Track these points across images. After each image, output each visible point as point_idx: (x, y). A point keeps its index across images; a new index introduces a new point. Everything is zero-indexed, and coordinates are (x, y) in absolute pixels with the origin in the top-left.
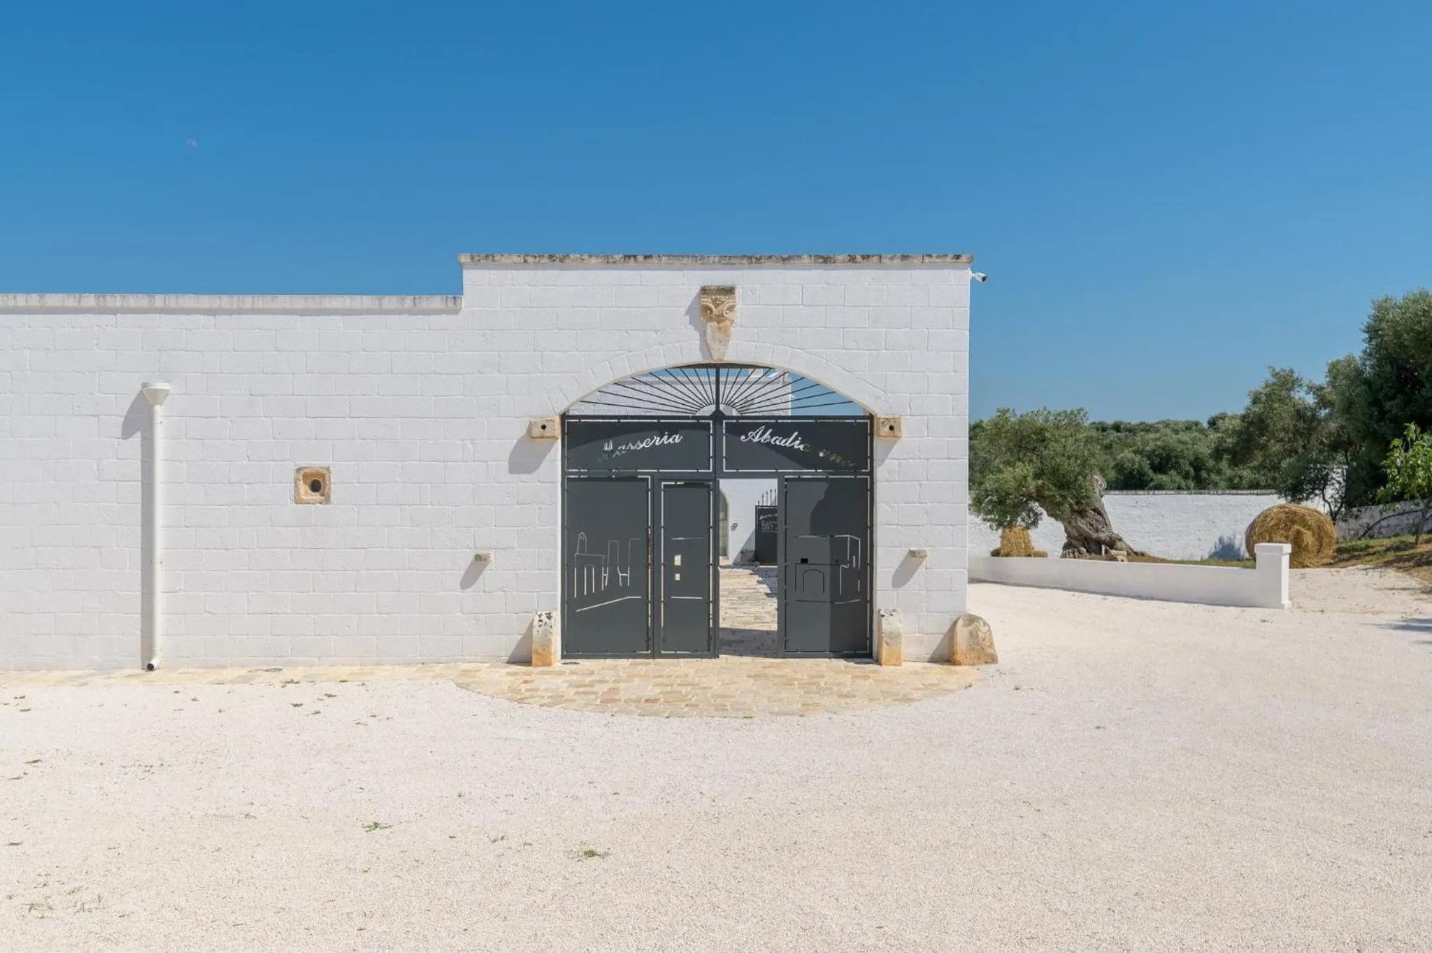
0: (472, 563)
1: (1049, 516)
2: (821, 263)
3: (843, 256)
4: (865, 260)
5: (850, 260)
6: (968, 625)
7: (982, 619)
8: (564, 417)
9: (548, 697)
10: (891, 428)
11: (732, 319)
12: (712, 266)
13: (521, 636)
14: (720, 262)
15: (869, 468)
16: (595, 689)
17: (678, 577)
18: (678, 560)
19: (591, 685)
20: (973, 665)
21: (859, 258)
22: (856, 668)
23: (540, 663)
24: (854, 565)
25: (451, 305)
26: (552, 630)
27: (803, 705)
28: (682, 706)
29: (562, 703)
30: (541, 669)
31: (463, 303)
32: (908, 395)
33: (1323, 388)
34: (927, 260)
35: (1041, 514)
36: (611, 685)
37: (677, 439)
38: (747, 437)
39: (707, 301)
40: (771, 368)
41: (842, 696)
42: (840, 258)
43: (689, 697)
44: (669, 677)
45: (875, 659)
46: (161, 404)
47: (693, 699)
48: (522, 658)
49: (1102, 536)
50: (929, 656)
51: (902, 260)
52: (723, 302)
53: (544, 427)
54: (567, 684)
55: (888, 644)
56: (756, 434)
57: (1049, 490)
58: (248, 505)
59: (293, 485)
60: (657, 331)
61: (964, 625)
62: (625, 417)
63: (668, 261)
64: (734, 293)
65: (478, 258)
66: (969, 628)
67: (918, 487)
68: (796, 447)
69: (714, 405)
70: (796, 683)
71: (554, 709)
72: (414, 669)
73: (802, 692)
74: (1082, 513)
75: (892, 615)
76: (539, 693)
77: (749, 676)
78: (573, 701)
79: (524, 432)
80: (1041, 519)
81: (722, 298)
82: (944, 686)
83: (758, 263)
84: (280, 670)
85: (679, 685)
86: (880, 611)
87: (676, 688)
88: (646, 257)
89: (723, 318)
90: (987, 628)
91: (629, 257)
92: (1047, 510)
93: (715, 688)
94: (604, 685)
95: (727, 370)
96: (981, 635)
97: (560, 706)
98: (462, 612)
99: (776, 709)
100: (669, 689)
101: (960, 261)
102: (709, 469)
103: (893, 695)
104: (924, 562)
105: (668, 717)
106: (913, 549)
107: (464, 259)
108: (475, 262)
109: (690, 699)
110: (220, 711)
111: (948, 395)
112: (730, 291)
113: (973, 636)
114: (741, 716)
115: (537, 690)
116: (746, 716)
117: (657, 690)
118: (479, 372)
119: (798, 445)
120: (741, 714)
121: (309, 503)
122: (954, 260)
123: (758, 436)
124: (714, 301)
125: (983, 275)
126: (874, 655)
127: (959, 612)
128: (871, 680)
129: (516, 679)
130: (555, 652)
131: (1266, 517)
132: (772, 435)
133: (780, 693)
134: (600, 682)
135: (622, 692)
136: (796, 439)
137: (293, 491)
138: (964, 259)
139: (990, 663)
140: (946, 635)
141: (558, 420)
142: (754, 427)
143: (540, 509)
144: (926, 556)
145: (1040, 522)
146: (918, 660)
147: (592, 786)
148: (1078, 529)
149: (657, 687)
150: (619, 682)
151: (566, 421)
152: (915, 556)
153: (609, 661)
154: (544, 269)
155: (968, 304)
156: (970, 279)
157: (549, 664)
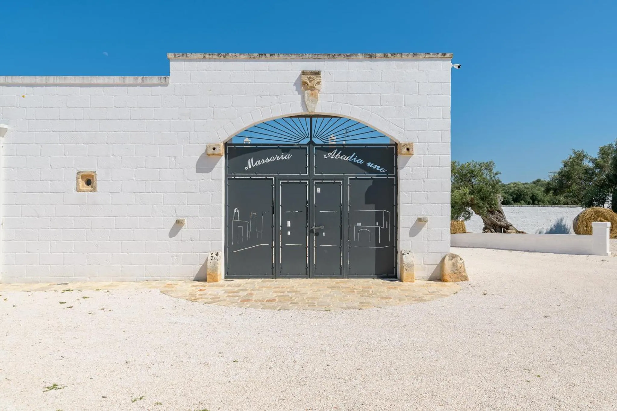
0: (175, 224)
1: (476, 214)
2: (368, 58)
3: (381, 54)
4: (393, 56)
5: (384, 56)
6: (451, 260)
7: (458, 256)
8: (226, 144)
9: (210, 299)
10: (408, 149)
11: (319, 89)
12: (308, 60)
13: (201, 266)
14: (312, 57)
15: (395, 173)
16: (239, 294)
17: (289, 233)
18: (289, 224)
19: (237, 292)
20: (454, 282)
21: (389, 55)
22: (389, 283)
23: (211, 280)
24: (387, 227)
25: (163, 81)
26: (218, 262)
27: (361, 303)
28: (289, 304)
29: (217, 302)
30: (211, 283)
31: (170, 81)
32: (417, 131)
33: (597, 160)
34: (427, 56)
35: (472, 213)
36: (249, 292)
37: (289, 157)
38: (327, 156)
39: (305, 78)
40: (341, 117)
41: (383, 298)
42: (379, 55)
43: (293, 298)
44: (282, 288)
45: (399, 279)
46: (3, 137)
47: (296, 300)
48: (202, 278)
49: (503, 224)
50: (429, 277)
51: (413, 56)
52: (314, 79)
53: (214, 149)
54: (224, 292)
55: (406, 270)
56: (333, 154)
57: (477, 200)
58: (51, 193)
59: (76, 181)
60: (277, 96)
61: (449, 260)
62: (260, 145)
63: (283, 57)
64: (320, 75)
65: (178, 55)
66: (452, 261)
67: (423, 183)
68: (354, 161)
69: (309, 138)
70: (355, 291)
71: (211, 305)
72: (141, 284)
73: (359, 296)
74: (492, 213)
75: (409, 254)
76: (206, 296)
77: (328, 287)
78: (224, 300)
79: (204, 151)
80: (472, 215)
81: (313, 76)
82: (441, 292)
83: (333, 58)
84: (67, 284)
85: (288, 292)
86: (402, 251)
87: (286, 293)
88: (271, 55)
89: (314, 88)
90: (462, 261)
91: (262, 55)
92: (475, 211)
93: (309, 293)
94: (244, 292)
95: (316, 119)
96: (459, 265)
97: (216, 303)
98: (169, 252)
99: (345, 306)
100: (282, 294)
101: (445, 57)
102: (307, 173)
103: (413, 298)
104: (426, 224)
105: (279, 310)
106: (419, 217)
107: (170, 55)
108: (176, 59)
109: (294, 300)
110: (14, 306)
111: (440, 132)
112: (317, 73)
113: (454, 265)
114: (324, 309)
115: (205, 294)
116: (326, 309)
117: (275, 295)
118: (179, 119)
119: (356, 160)
120: (323, 308)
121: (84, 191)
122: (442, 56)
123: (334, 155)
124: (309, 79)
125: (458, 65)
126: (398, 276)
127: (446, 253)
128: (399, 290)
129: (196, 289)
130: (221, 274)
131: (584, 214)
132: (341, 155)
133: (347, 296)
134: (242, 290)
135: (254, 296)
136: (354, 157)
137: (75, 185)
138: (448, 55)
139: (464, 281)
140: (438, 265)
141: (222, 145)
142: (331, 150)
143: (212, 195)
144: (427, 221)
145: (471, 217)
146: (423, 279)
147: (221, 355)
148: (490, 220)
149: (276, 293)
150: (253, 291)
151: (228, 147)
152: (421, 221)
153: (250, 280)
154: (215, 61)
155: (450, 81)
156: (451, 67)
157: (216, 281)
